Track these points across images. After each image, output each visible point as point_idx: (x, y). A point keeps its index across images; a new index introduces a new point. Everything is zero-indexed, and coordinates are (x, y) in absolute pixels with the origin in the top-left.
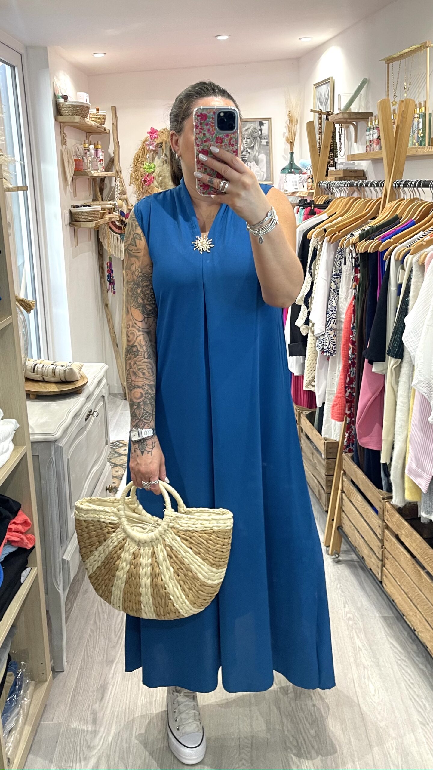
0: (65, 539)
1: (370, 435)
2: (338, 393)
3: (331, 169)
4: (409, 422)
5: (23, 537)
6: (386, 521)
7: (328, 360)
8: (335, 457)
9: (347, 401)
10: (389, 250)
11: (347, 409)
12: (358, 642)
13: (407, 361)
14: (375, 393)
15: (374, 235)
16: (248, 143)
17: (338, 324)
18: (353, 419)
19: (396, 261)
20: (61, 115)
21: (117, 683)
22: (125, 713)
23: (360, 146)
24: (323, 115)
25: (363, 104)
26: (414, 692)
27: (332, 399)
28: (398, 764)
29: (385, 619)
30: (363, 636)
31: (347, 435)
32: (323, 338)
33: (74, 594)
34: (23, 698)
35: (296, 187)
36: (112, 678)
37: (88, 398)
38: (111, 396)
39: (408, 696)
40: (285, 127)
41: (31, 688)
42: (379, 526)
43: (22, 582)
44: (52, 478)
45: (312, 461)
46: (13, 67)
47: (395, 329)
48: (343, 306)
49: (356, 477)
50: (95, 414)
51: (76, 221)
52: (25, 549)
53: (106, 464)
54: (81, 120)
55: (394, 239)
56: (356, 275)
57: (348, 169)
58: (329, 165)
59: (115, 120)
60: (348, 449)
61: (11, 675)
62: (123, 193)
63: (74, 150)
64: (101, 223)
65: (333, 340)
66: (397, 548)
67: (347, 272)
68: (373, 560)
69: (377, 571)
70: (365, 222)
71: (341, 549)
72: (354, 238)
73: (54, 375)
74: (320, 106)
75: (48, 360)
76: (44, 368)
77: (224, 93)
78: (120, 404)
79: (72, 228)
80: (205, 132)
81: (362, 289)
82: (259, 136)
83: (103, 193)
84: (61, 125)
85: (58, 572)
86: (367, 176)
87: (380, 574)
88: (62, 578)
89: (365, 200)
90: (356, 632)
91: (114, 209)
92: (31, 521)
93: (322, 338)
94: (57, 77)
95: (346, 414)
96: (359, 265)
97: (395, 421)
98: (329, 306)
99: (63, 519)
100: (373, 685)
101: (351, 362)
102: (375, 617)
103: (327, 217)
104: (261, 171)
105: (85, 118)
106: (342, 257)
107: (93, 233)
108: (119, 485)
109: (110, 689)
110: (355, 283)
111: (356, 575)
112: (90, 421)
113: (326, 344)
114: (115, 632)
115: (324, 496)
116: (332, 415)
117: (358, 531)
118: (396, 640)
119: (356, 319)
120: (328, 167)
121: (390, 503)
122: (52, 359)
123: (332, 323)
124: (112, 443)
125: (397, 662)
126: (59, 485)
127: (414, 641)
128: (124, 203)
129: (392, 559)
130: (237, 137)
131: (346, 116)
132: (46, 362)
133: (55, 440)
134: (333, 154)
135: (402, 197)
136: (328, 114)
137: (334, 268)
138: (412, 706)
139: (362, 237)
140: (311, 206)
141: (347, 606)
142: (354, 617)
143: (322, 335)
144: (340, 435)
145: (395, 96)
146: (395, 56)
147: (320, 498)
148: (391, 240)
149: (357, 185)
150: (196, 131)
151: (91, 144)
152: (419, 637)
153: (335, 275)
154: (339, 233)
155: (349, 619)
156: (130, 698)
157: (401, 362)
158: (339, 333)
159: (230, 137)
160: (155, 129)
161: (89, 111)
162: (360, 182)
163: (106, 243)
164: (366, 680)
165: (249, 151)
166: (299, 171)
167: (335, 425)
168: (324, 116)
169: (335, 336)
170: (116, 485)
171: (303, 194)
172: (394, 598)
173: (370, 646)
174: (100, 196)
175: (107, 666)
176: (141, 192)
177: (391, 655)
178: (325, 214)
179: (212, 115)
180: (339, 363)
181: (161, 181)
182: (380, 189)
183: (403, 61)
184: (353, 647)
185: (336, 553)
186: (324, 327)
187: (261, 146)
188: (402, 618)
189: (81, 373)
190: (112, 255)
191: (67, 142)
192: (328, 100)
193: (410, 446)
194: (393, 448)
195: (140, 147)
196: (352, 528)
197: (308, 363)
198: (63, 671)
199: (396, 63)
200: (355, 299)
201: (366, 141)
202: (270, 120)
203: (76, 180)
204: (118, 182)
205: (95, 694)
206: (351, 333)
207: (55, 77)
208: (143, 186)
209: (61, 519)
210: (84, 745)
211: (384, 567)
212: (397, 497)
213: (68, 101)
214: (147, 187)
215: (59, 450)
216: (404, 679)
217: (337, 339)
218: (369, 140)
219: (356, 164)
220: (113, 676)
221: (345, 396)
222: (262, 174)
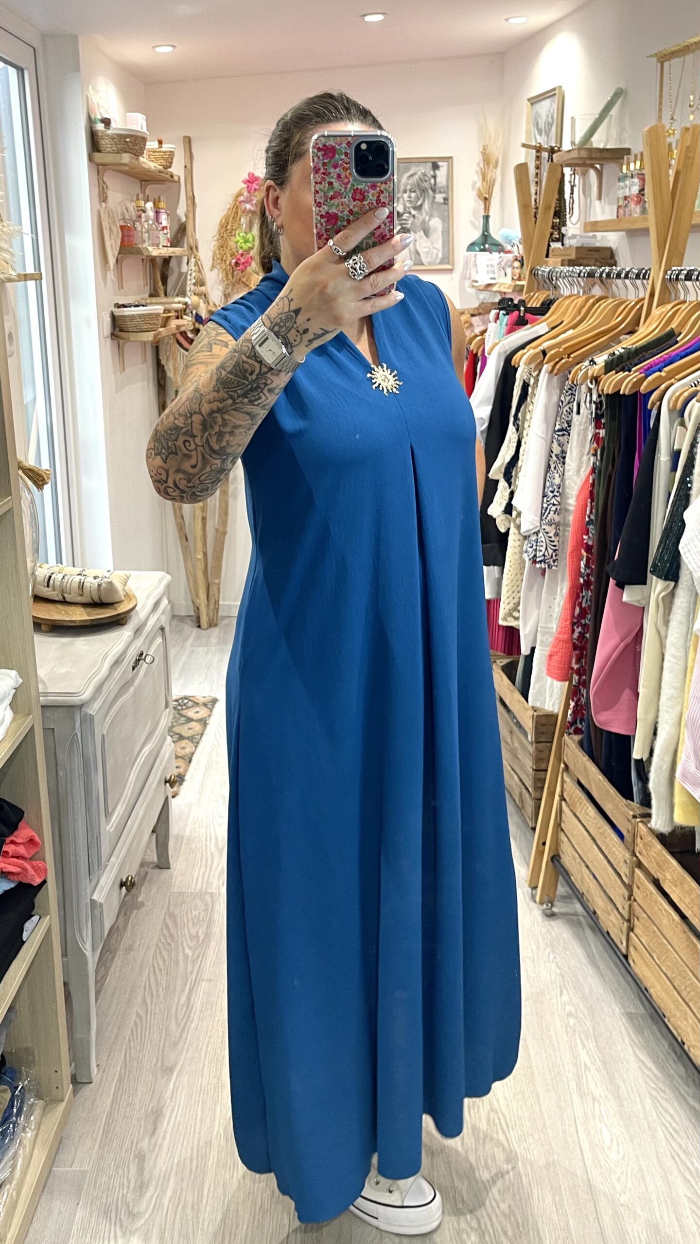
0: (96, 867)
1: (614, 709)
2: (560, 633)
3: (554, 245)
4: (686, 692)
5: (27, 865)
6: (638, 854)
7: (543, 574)
8: (550, 740)
9: (575, 647)
10: (658, 391)
11: (574, 660)
12: (583, 1056)
13: (686, 586)
14: (625, 638)
15: (631, 364)
16: (413, 199)
17: (562, 515)
18: (584, 677)
19: (671, 411)
20: (99, 151)
21: (179, 1107)
22: (191, 1159)
23: (607, 207)
24: (543, 153)
25: (614, 133)
26: (680, 1146)
27: (548, 643)
29: (630, 1017)
30: (591, 1045)
31: (572, 704)
32: (536, 537)
33: (111, 953)
34: (24, 1128)
35: (493, 276)
36: (172, 1098)
37: (138, 631)
38: (175, 621)
39: (667, 1151)
40: (477, 172)
41: (38, 1112)
42: (626, 862)
43: (24, 940)
44: (76, 767)
45: (510, 743)
46: (20, 70)
47: (665, 529)
48: (571, 484)
49: (587, 777)
50: (148, 659)
51: (121, 331)
52: (30, 886)
53: (165, 739)
54: (133, 161)
55: (668, 372)
56: (598, 431)
57: (585, 245)
58: (552, 239)
59: (188, 161)
60: (573, 728)
61: (4, 1091)
62: (201, 283)
63: (119, 211)
64: (164, 334)
65: (553, 541)
66: (656, 901)
67: (580, 424)
68: (613, 918)
69: (619, 936)
70: (616, 340)
71: (558, 893)
72: (596, 368)
73: (81, 593)
74: (538, 137)
75: (74, 566)
76: (66, 580)
77: (365, 115)
78: (190, 635)
79: (116, 342)
80: (332, 180)
81: (608, 455)
82: (431, 188)
83: (167, 283)
84: (98, 168)
85: (85, 919)
86: (617, 259)
87: (624, 942)
88: (90, 931)
89: (614, 302)
90: (580, 1038)
91: (185, 311)
92: (40, 840)
93: (534, 538)
94: (93, 88)
95: (572, 669)
96: (602, 416)
97: (660, 687)
98: (548, 484)
99: (93, 835)
100: (609, 1130)
101: (584, 580)
102: (613, 1013)
103: (547, 330)
104: (434, 248)
105: (138, 156)
106: (572, 400)
107: (149, 351)
108: (186, 771)
109: (167, 1117)
110: (595, 445)
111: (582, 940)
112: (140, 669)
113: (541, 548)
114: (176, 1019)
115: (529, 804)
116: (548, 670)
117: (587, 867)
118: (649, 1055)
119: (594, 507)
120: (549, 241)
121: (646, 825)
122: (80, 565)
123: (552, 513)
124: (177, 701)
125: (650, 1093)
126: (88, 779)
127: (679, 1058)
128: (201, 300)
129: (646, 920)
130: (391, 189)
131: (584, 154)
132: (70, 570)
133: (80, 703)
134: (558, 220)
135: (682, 298)
136: (552, 151)
137: (558, 418)
138: (675, 1169)
139: (610, 367)
140: (519, 310)
141: (565, 992)
142: (576, 1012)
143: (534, 533)
144: (560, 704)
145: (672, 118)
146: (674, 49)
147: (523, 806)
148: (663, 374)
149: (601, 275)
151: (148, 201)
152: (691, 1055)
153: (559, 430)
154: (568, 357)
155: (570, 1015)
156: (200, 1133)
157: (675, 587)
158: (564, 530)
159: (378, 189)
160: (253, 174)
161: (145, 145)
162: (607, 269)
163: (171, 368)
164: (597, 1121)
165: (413, 212)
166: (498, 247)
167: (552, 686)
168: (545, 155)
169: (557, 535)
170: (181, 770)
171: (505, 288)
172: (648, 985)
173: (604, 1062)
174: (162, 287)
175: (163, 1077)
176: (229, 282)
177: (641, 1081)
178: (544, 324)
179: (346, 148)
180: (562, 581)
182: (643, 284)
183: (689, 57)
184: (576, 1065)
185: (548, 900)
186: (538, 519)
187: (435, 205)
188: (660, 1021)
189: (126, 588)
191: (108, 198)
192: (552, 125)
193: (686, 733)
194: (655, 734)
195: (229, 206)
196: (577, 861)
197: (508, 579)
198: (91, 1083)
199: (676, 62)
200: (595, 473)
201: (618, 198)
202: (450, 160)
203: (122, 262)
204: (192, 265)
205: (142, 1123)
206: (585, 531)
207: (90, 86)
208: (233, 272)
209: (90, 835)
210: (123, 1212)
211: (633, 931)
212: (660, 817)
213: (111, 128)
214: (240, 274)
215: (88, 720)
216: (663, 1123)
217: (560, 541)
218: (623, 196)
219: (599, 238)
220: (173, 1094)
221: (572, 639)
222: (435, 253)
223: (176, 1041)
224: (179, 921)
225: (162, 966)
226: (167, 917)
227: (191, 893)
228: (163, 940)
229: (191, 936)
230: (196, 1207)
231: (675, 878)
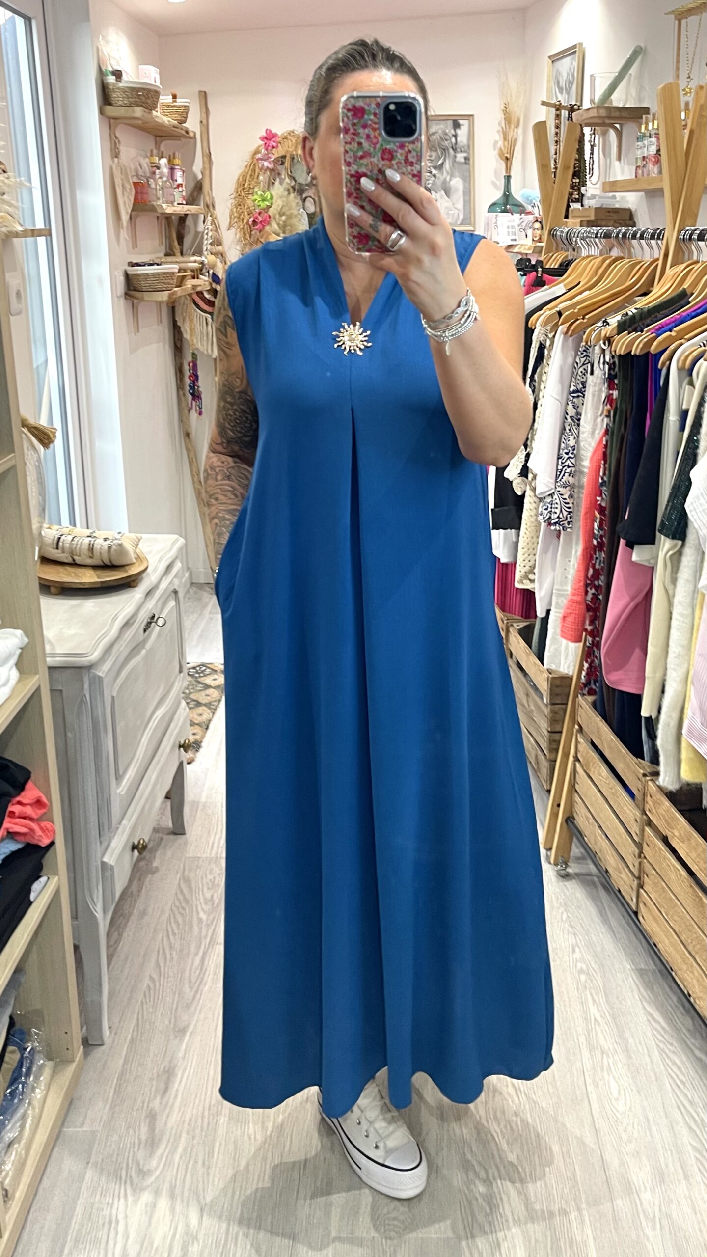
0: (107, 829)
1: (625, 668)
2: (574, 594)
3: (575, 206)
4: (693, 650)
5: (34, 826)
6: (648, 813)
7: (559, 537)
8: (565, 702)
9: (589, 609)
10: (667, 352)
11: (587, 622)
12: (594, 1011)
13: (693, 544)
14: (635, 598)
15: (643, 324)
16: (433, 158)
17: (577, 478)
18: (597, 639)
19: (680, 370)
20: (110, 104)
21: (191, 1067)
22: (203, 1117)
23: (626, 168)
24: (563, 111)
25: (633, 92)
26: (686, 1095)
27: (562, 605)
28: (655, 1216)
29: (641, 972)
30: (602, 1000)
31: (586, 665)
32: (551, 499)
33: (124, 918)
34: (34, 1089)
35: (514, 237)
36: (184, 1058)
37: (149, 593)
38: (194, 589)
39: (674, 1102)
40: (498, 131)
41: (47, 1072)
42: (636, 821)
43: (32, 900)
44: (85, 729)
45: (526, 706)
46: (28, 20)
47: (673, 488)
48: (586, 446)
49: (600, 737)
50: (160, 622)
51: (135, 290)
52: (37, 847)
53: (179, 703)
54: (146, 115)
55: (677, 332)
56: (611, 392)
57: (604, 206)
58: (571, 199)
59: (204, 115)
60: (587, 689)
61: (13, 1052)
62: (218, 242)
63: (132, 167)
64: (179, 294)
65: (568, 503)
66: (665, 858)
67: (595, 386)
68: (624, 876)
69: (630, 895)
70: (630, 301)
71: (572, 854)
72: (609, 328)
73: (91, 555)
74: (559, 95)
75: (88, 528)
76: (76, 542)
78: (209, 602)
79: (129, 302)
80: (363, 141)
81: (620, 417)
82: (452, 147)
83: (183, 241)
84: (110, 122)
85: (95, 881)
86: (636, 220)
87: (635, 899)
88: (101, 893)
89: (630, 262)
90: (591, 994)
91: (201, 270)
92: (48, 801)
93: (549, 500)
94: (103, 37)
95: (586, 630)
96: (615, 376)
97: (667, 645)
98: (563, 445)
99: (103, 797)
100: (617, 1082)
101: (598, 542)
102: (624, 970)
103: (564, 291)
104: (455, 209)
105: (151, 110)
106: (587, 361)
107: (165, 311)
108: (203, 737)
109: (179, 1076)
110: (609, 406)
111: (595, 899)
112: (151, 633)
113: (556, 510)
114: (190, 981)
115: (544, 764)
116: (562, 631)
117: (600, 827)
118: (657, 1009)
119: (607, 469)
120: (568, 202)
121: (655, 783)
122: (92, 527)
123: (566, 475)
124: (193, 668)
125: (658, 1046)
126: (97, 741)
127: (687, 1011)
128: (218, 260)
129: (655, 877)
130: (419, 149)
131: (603, 113)
132: (81, 531)
133: (87, 664)
134: (578, 180)
135: (695, 258)
136: (572, 109)
137: (573, 379)
138: (680, 1120)
139: (623, 327)
140: (537, 271)
141: (577, 949)
142: (588, 969)
143: (549, 495)
144: (575, 666)
145: (689, 77)
146: (691, 6)
147: (539, 769)
148: (673, 334)
149: (617, 236)
150: (344, 138)
151: (162, 157)
152: (697, 1007)
153: (574, 392)
154: (583, 319)
155: (581, 971)
157: (683, 546)
158: (579, 492)
159: (406, 149)
160: (274, 131)
161: (158, 99)
162: (624, 230)
163: (188, 329)
164: (605, 1073)
165: (434, 172)
166: (520, 208)
167: (567, 648)
168: (564, 114)
169: (572, 497)
170: (198, 737)
171: (525, 249)
172: (656, 940)
173: (614, 1017)
174: (178, 247)
175: (176, 1037)
176: (247, 241)
177: (649, 1034)
178: (562, 285)
179: (375, 109)
180: (577, 543)
181: (284, 222)
182: (658, 244)
184: (586, 1019)
185: (563, 861)
186: (553, 481)
187: (456, 164)
188: (668, 976)
189: (138, 551)
190: (197, 349)
191: (121, 153)
192: (572, 84)
193: (692, 689)
194: (663, 692)
195: (247, 163)
196: (590, 822)
197: (524, 542)
198: (102, 1045)
199: (693, 19)
200: (608, 434)
201: (637, 158)
202: (471, 118)
203: (136, 219)
204: (209, 224)
205: (154, 1083)
206: (598, 493)
207: (101, 37)
208: (251, 231)
209: (100, 798)
210: (133, 1169)
211: (643, 888)
212: (668, 774)
213: (123, 81)
214: (258, 234)
215: (98, 682)
216: (669, 1074)
217: (575, 503)
218: (641, 156)
219: (618, 199)
220: (185, 1054)
221: (585, 600)
222: (456, 214)
223: (189, 1002)
224: (193, 885)
225: (176, 931)
226: (182, 881)
227: (206, 858)
228: (177, 904)
229: (205, 899)
230: (207, 1163)
231: (683, 834)
